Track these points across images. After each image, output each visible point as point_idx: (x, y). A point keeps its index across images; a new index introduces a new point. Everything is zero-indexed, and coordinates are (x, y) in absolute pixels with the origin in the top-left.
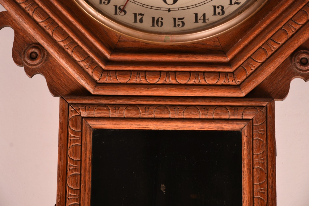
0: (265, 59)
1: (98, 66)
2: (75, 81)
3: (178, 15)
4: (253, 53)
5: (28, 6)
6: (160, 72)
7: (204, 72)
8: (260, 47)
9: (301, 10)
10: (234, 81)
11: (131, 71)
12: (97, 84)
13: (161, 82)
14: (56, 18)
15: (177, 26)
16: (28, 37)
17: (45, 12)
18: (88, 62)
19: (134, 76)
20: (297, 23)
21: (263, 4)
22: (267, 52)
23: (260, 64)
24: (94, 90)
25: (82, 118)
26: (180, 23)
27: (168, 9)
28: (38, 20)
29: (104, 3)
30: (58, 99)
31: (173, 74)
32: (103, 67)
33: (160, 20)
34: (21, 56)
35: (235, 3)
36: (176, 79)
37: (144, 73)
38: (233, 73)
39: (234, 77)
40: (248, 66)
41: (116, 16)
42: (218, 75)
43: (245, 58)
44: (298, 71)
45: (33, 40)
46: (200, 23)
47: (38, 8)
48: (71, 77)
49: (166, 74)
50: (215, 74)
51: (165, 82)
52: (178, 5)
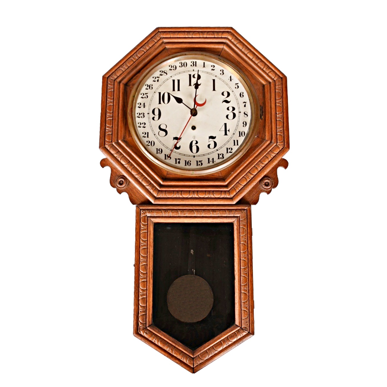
0: (246, 183)
1: (156, 188)
2: (143, 196)
3: (199, 159)
4: (240, 180)
5: (118, 155)
6: (190, 191)
7: (213, 191)
8: (243, 177)
9: (265, 156)
10: (229, 196)
11: (174, 191)
12: (156, 198)
13: (190, 196)
14: (133, 162)
15: (198, 165)
16: (118, 172)
17: (127, 159)
18: (150, 186)
19: (175, 193)
20: (263, 163)
21: (245, 153)
22: (247, 179)
23: (243, 186)
24: (154, 202)
25: (148, 217)
26: (200, 164)
27: (193, 156)
28: (123, 163)
29: (159, 153)
30: (135, 206)
31: (197, 192)
32: (159, 189)
33: (189, 162)
34: (114, 183)
35: (230, 152)
36: (198, 195)
37: (181, 192)
38: (229, 191)
39: (229, 194)
40: (236, 187)
41: (165, 160)
42: (220, 192)
43: (235, 183)
44: (264, 189)
45: (121, 174)
46: (211, 164)
47: (123, 157)
48: (141, 194)
49: (193, 192)
50: (219, 192)
51: (192, 197)
52: (199, 153)
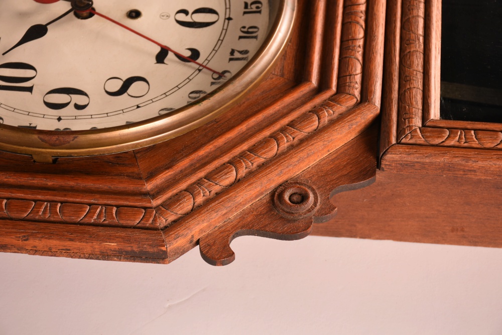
1: (330, 99)
3: (238, 9)
5: (201, 191)
12: (364, 101)
13: (362, 22)
15: (259, 10)
16: (257, 208)
25: (423, 125)
26: (254, 6)
27: (227, 21)
33: (245, 30)
36: (359, 5)
47: (208, 177)
49: (349, 16)
51: (363, 18)
52: (220, 9)
